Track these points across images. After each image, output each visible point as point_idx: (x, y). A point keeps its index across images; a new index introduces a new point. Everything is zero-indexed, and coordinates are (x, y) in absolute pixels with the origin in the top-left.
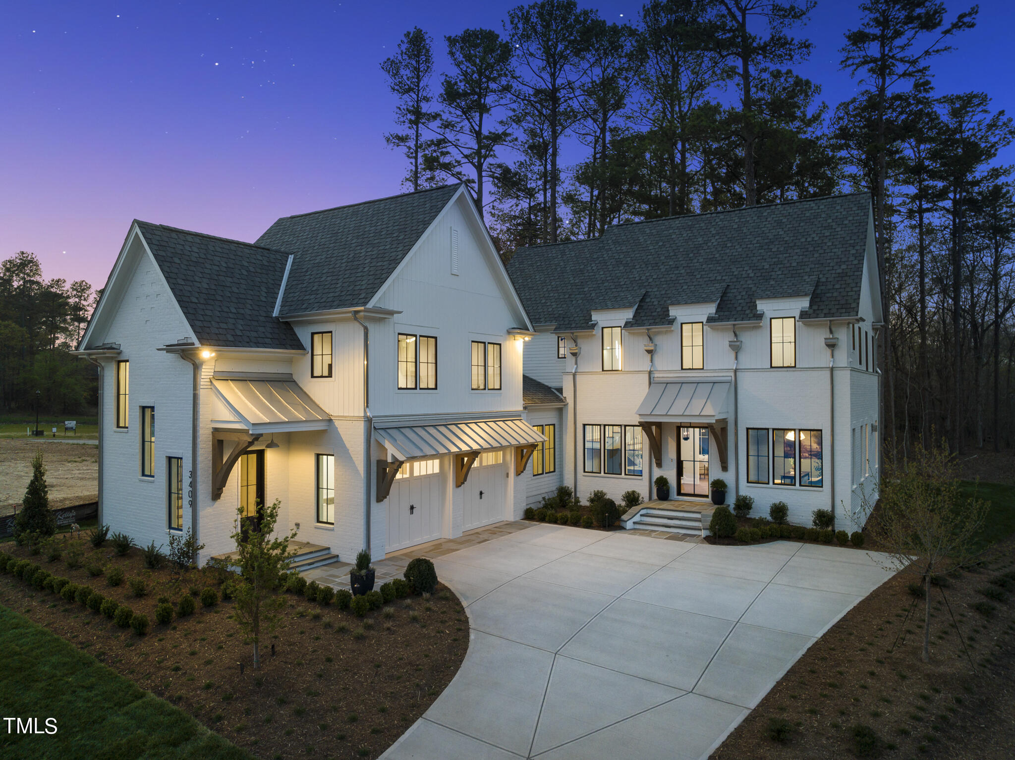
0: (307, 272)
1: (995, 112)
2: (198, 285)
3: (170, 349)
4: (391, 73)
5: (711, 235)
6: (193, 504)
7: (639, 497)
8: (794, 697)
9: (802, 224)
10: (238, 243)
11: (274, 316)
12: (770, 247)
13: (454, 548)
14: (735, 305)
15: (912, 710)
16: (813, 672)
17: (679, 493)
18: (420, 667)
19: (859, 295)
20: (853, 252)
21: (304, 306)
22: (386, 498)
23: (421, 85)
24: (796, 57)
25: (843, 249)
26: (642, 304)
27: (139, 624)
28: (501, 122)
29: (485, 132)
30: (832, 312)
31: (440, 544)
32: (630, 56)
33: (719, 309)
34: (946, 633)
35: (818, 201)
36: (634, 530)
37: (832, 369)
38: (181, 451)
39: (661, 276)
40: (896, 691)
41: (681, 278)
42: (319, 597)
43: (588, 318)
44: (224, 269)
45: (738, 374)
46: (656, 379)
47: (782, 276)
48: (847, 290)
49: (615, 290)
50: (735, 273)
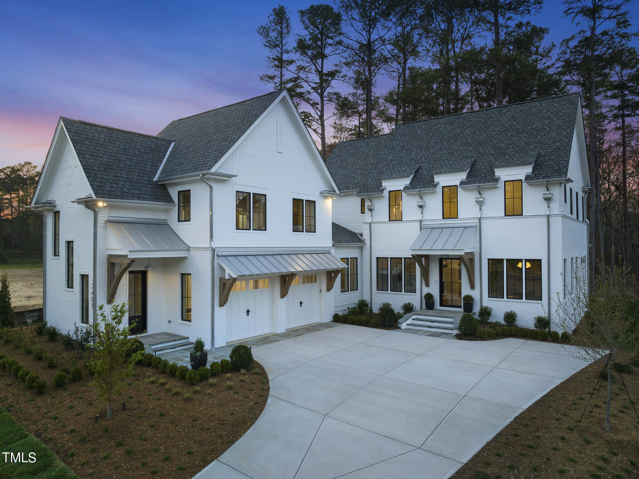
0: (180, 152)
2: (101, 159)
3: (79, 201)
4: (263, 35)
5: (466, 127)
6: (94, 306)
7: (413, 307)
8: (499, 455)
9: (529, 117)
10: (135, 134)
11: (154, 180)
13: (276, 339)
14: (480, 173)
15: (592, 469)
16: (516, 435)
17: (441, 305)
18: (225, 422)
19: (568, 163)
20: (566, 134)
21: (173, 173)
22: (225, 303)
23: (284, 43)
24: (533, 11)
25: (557, 132)
26: (417, 174)
27: (39, 386)
28: (336, 65)
29: (325, 71)
30: (548, 175)
31: (268, 337)
32: (421, 18)
33: (469, 176)
34: (626, 408)
35: (541, 101)
36: (407, 330)
37: (548, 216)
38: (88, 271)
39: (431, 156)
40: (581, 453)
41: (444, 156)
42: (168, 370)
43: (379, 185)
44: (122, 150)
45: (482, 221)
46: (425, 226)
47: (514, 152)
48: (559, 160)
49: (399, 166)
50: (481, 152)
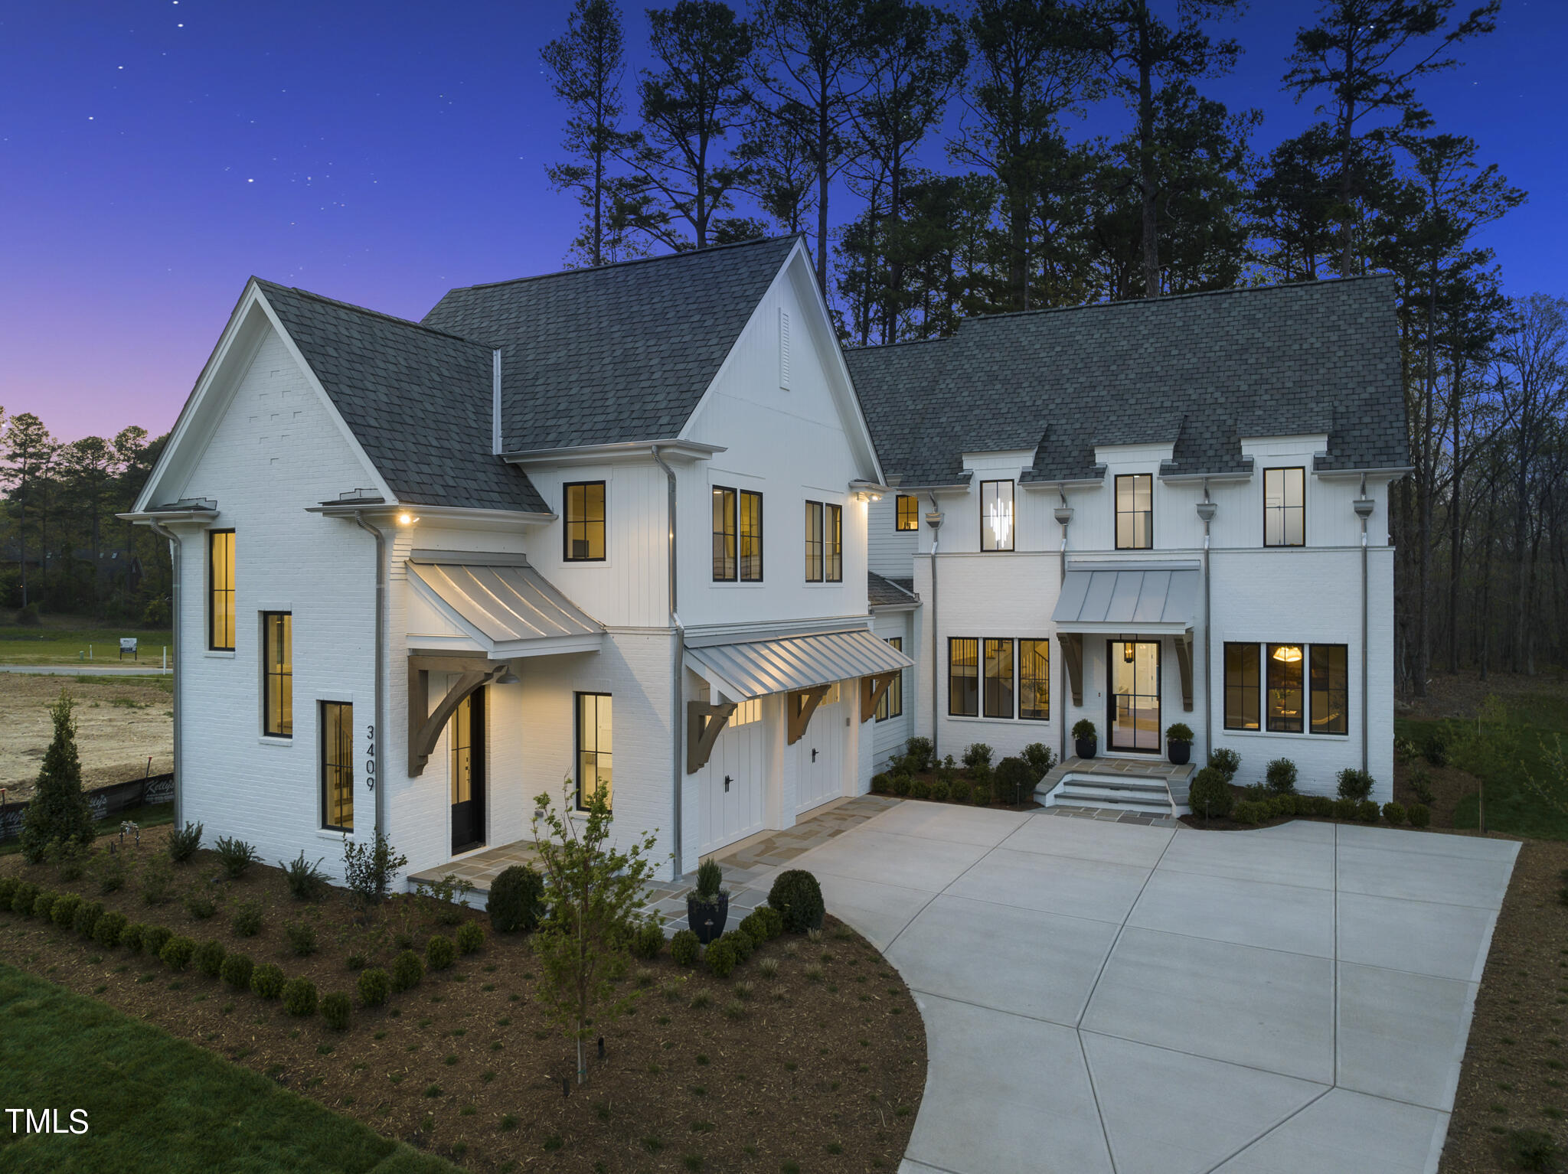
0: (536, 378)
1: (1485, 168)
2: (372, 396)
3: (330, 508)
4: (558, 65)
5: (1140, 337)
6: (377, 784)
7: (1047, 753)
9: (1289, 323)
11: (494, 453)
12: (1244, 357)
14: (1203, 448)
17: (1111, 747)
18: (862, 1065)
20: (1381, 366)
21: (551, 437)
22: (702, 766)
23: (605, 86)
24: (1212, 66)
25: (1364, 363)
26: (1045, 444)
27: (334, 1009)
28: (734, 153)
29: (711, 167)
30: (1365, 459)
33: (1178, 453)
36: (1061, 810)
37: (1365, 550)
38: (350, 692)
39: (1069, 401)
41: (1104, 403)
43: (955, 465)
44: (404, 370)
45: (1212, 557)
46: (1072, 565)
47: (1273, 403)
48: (1384, 425)
49: (993, 422)
50: (1193, 397)
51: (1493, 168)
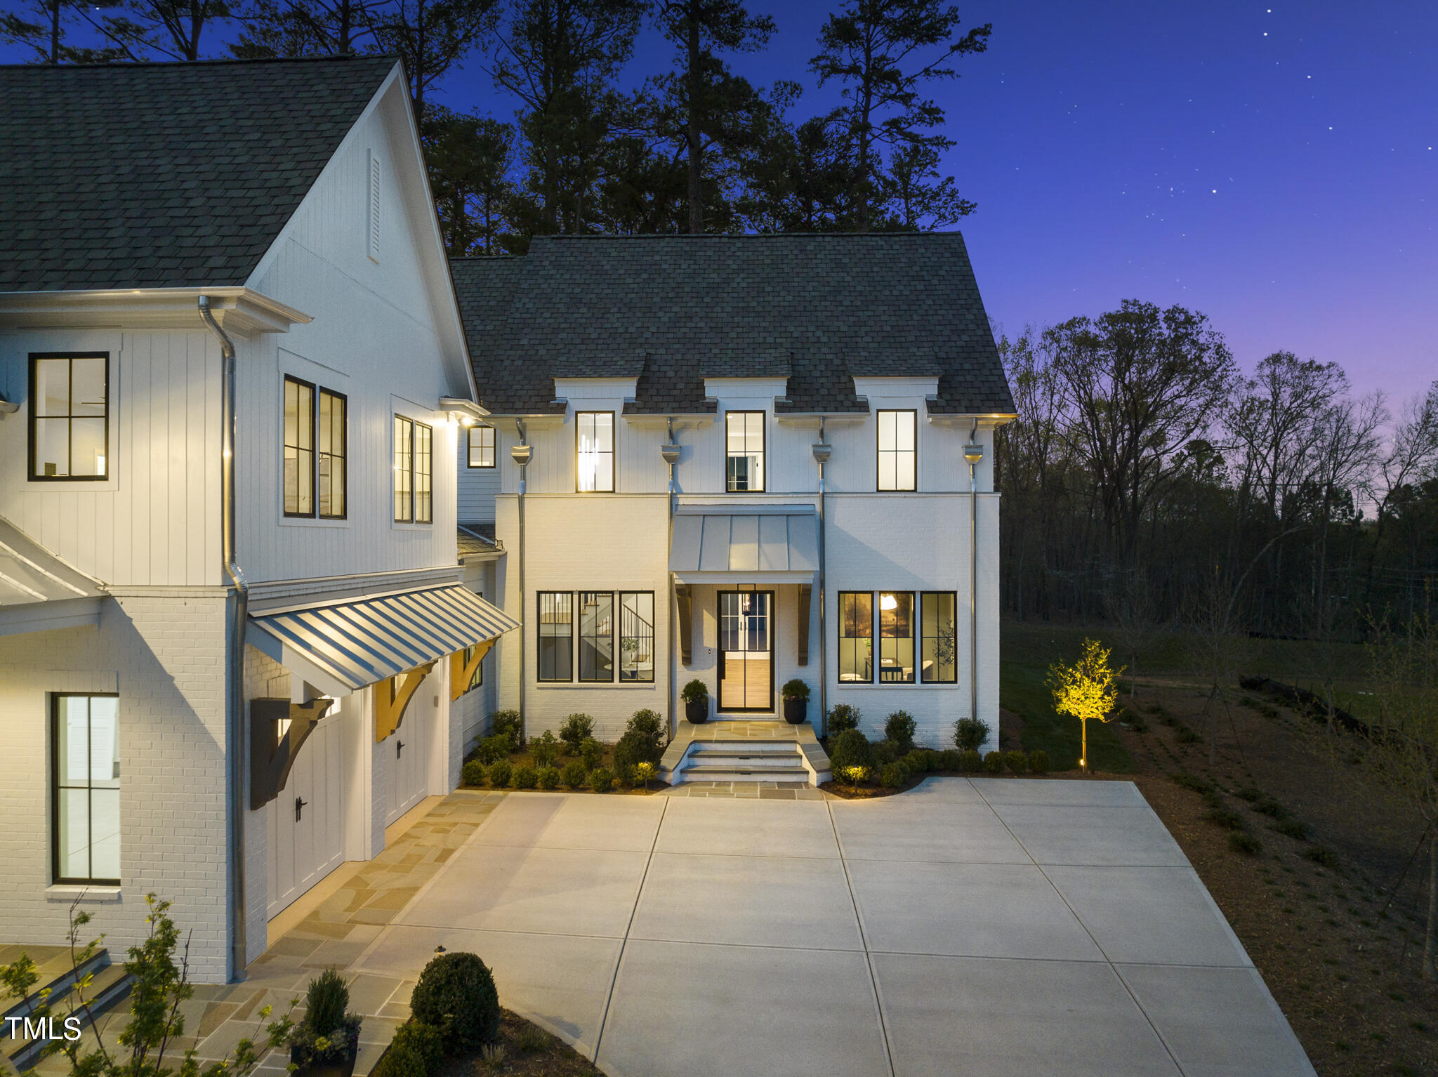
1: (943, 178)
5: (730, 271)
7: (656, 719)
9: (875, 269)
14: (815, 386)
17: (720, 708)
19: (1005, 381)
22: (275, 795)
25: (953, 312)
26: (646, 374)
30: (975, 404)
33: (792, 389)
37: (975, 496)
41: (703, 335)
43: (546, 392)
45: (827, 501)
46: (683, 508)
48: (983, 372)
50: (795, 335)
51: (951, 179)
